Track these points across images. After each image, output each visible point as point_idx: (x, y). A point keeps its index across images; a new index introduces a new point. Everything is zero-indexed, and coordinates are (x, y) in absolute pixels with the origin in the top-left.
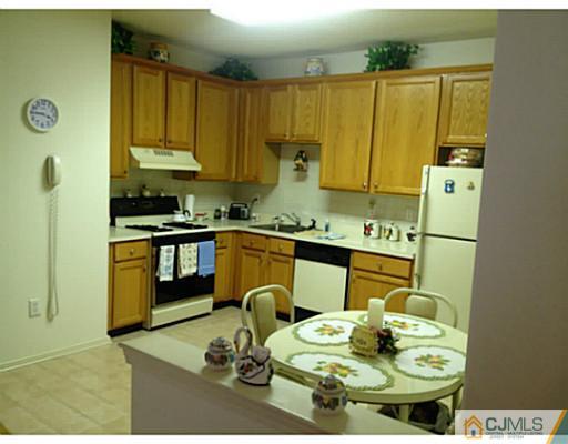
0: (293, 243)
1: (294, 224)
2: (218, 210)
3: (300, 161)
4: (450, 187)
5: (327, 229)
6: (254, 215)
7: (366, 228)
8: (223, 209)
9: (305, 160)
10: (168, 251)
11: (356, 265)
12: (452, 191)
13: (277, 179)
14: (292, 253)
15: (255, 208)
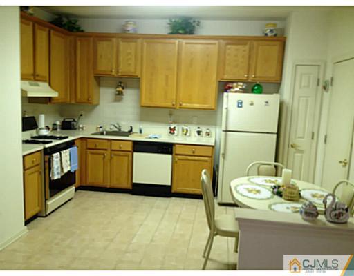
0: (131, 143)
1: (116, 130)
2: (55, 124)
3: (120, 89)
4: (240, 104)
5: (141, 132)
6: (81, 126)
7: (171, 129)
8: (58, 123)
9: (123, 88)
10: (57, 157)
11: (177, 152)
12: (241, 107)
13: (99, 101)
14: (130, 149)
15: (80, 121)
